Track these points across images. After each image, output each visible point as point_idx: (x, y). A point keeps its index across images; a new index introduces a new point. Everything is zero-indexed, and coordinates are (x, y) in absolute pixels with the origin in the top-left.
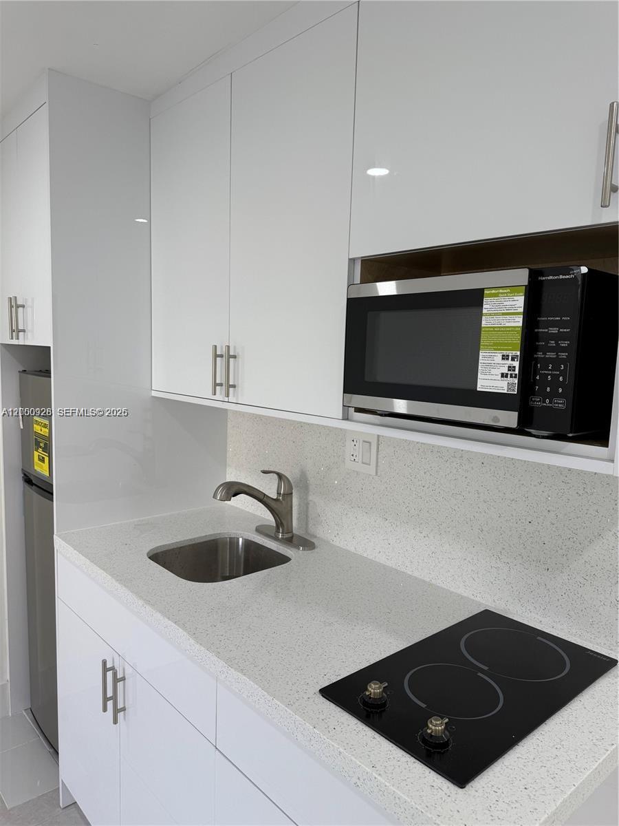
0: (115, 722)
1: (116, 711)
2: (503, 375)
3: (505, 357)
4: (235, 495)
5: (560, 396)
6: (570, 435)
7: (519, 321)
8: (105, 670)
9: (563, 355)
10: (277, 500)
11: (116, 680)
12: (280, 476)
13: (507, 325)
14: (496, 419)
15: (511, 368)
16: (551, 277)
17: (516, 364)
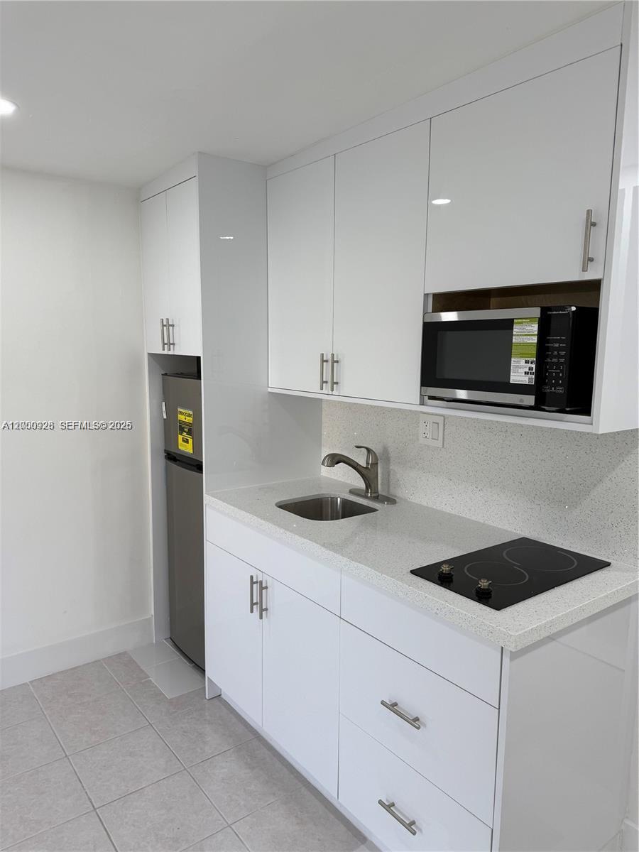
0: (261, 618)
1: (262, 610)
2: (525, 373)
3: (527, 362)
4: (337, 464)
5: (560, 385)
6: (568, 409)
7: (535, 340)
8: (252, 583)
9: (562, 360)
10: (367, 468)
11: (262, 588)
12: (369, 450)
13: (528, 342)
14: (521, 400)
15: (531, 369)
16: (554, 313)
17: (534, 366)
